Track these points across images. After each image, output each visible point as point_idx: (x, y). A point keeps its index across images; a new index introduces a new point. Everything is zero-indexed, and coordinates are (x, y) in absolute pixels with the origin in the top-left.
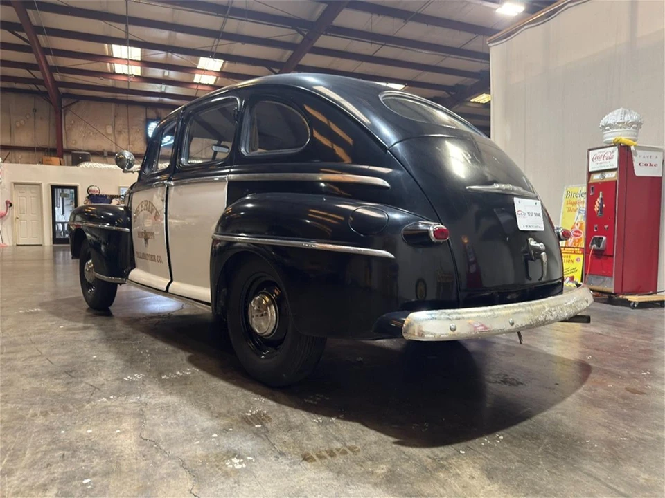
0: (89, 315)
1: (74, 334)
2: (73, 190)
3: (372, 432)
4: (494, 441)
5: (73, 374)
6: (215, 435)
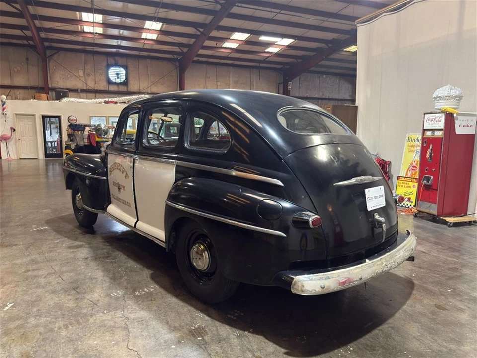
0: (80, 233)
1: (73, 252)
2: (57, 119)
3: (271, 344)
4: (346, 351)
5: (78, 290)
6: (173, 346)
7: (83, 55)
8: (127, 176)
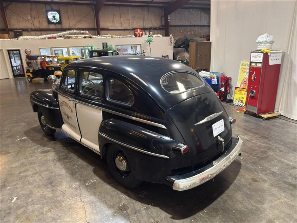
0: (47, 141)
1: (45, 156)
2: (18, 52)
3: (163, 212)
4: (203, 214)
5: (53, 184)
6: (111, 219)
7: (29, 4)
8: (72, 112)
